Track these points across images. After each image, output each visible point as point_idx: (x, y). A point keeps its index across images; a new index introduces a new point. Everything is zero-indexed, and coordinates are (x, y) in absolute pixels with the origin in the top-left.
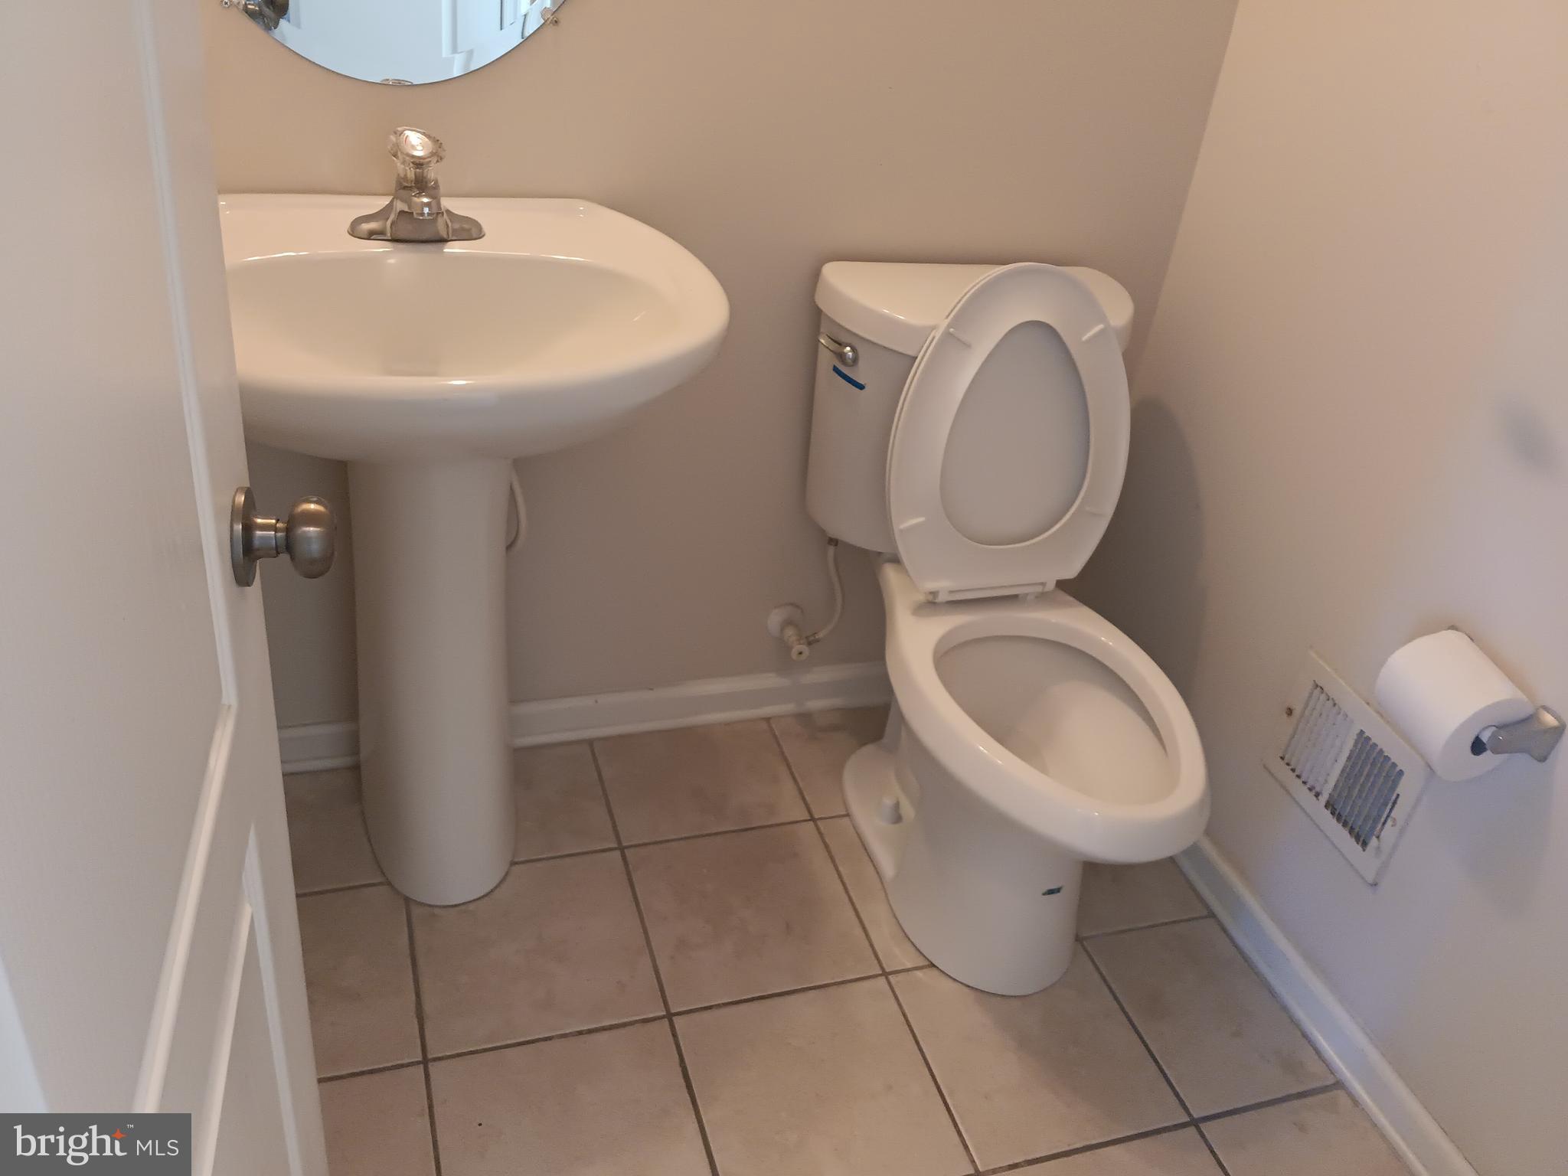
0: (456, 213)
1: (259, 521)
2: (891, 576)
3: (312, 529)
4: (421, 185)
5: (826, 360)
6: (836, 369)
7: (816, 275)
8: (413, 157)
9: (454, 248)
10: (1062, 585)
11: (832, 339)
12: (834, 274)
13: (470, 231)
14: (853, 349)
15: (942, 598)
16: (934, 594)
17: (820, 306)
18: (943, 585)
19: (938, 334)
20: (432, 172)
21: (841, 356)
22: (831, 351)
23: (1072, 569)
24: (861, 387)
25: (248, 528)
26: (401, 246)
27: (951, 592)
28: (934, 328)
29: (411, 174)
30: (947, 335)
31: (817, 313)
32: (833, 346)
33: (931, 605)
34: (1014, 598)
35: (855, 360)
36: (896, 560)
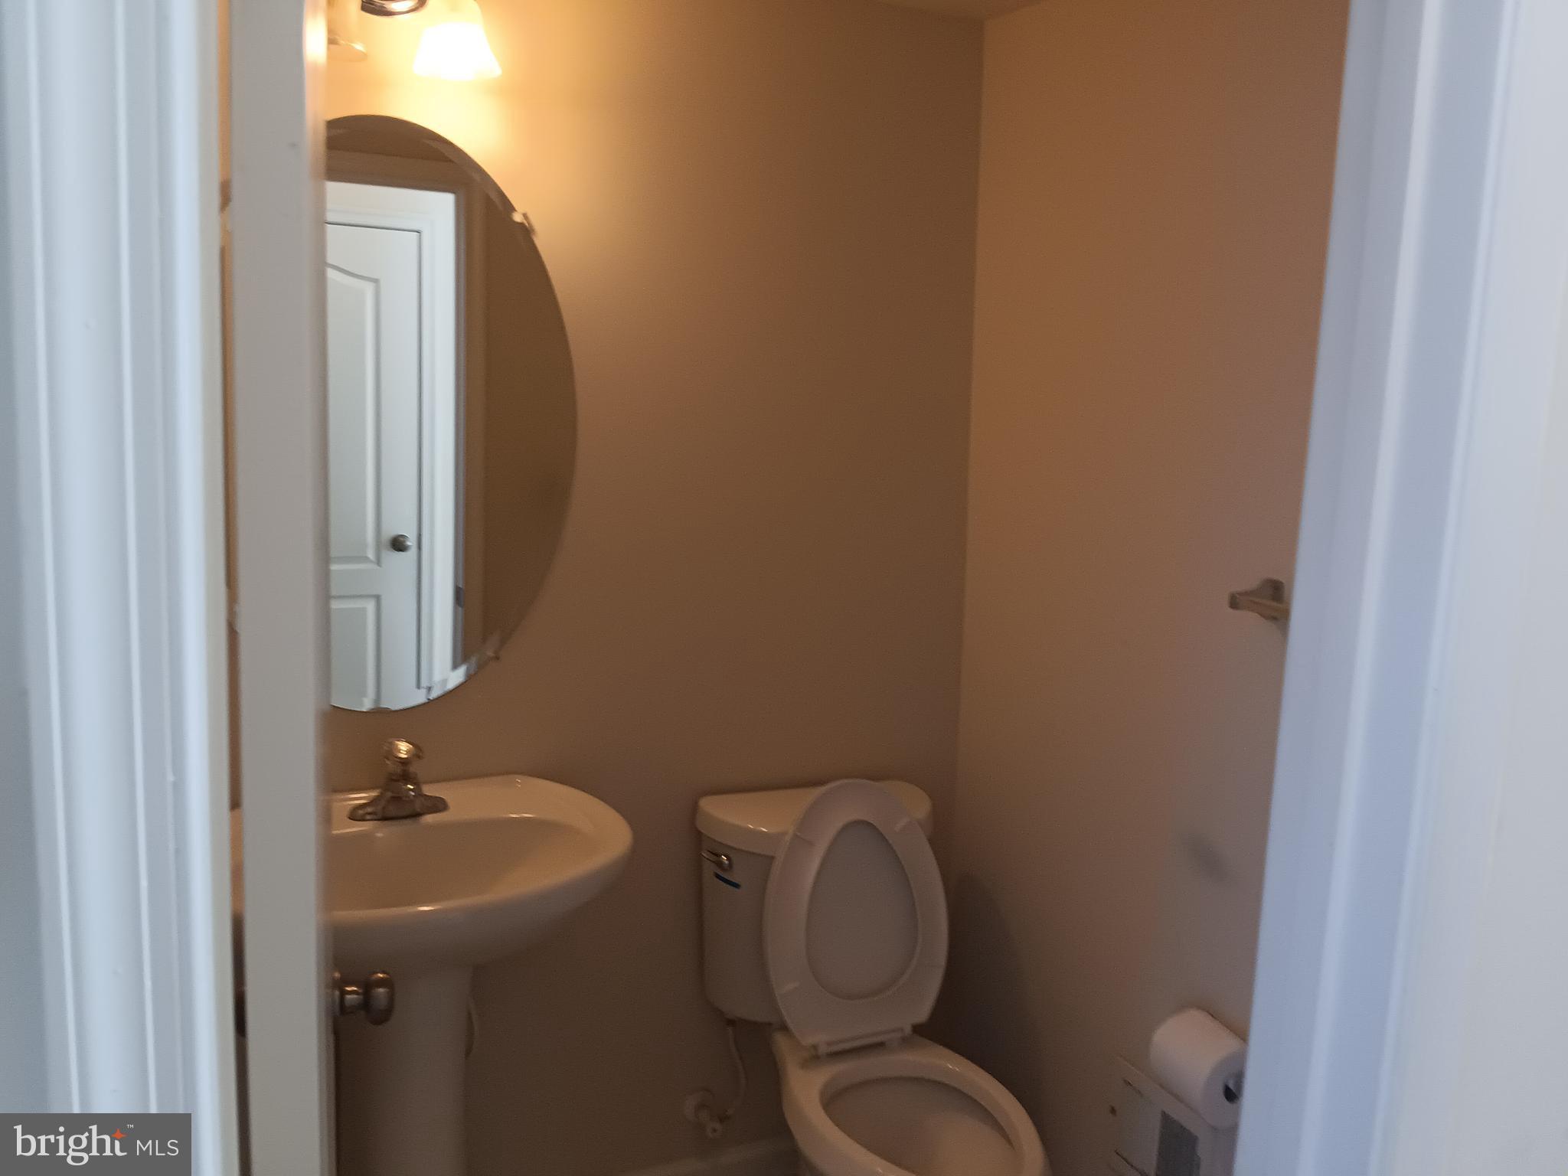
0: (429, 794)
1: (348, 989)
2: (780, 1041)
3: (381, 990)
4: (407, 777)
5: (709, 869)
6: (718, 876)
7: (695, 809)
8: (400, 758)
9: (429, 818)
10: (919, 1030)
11: (711, 853)
12: (708, 805)
13: (439, 805)
14: (729, 859)
15: (823, 1050)
16: (815, 1047)
17: (700, 829)
18: (820, 1038)
19: (788, 838)
20: (412, 769)
21: (720, 864)
22: (714, 862)
23: (922, 1013)
24: (736, 886)
25: (343, 993)
26: (386, 822)
27: (829, 1044)
28: (784, 834)
29: (399, 770)
30: (795, 836)
31: (698, 836)
32: (713, 858)
33: (814, 1058)
34: (881, 1045)
35: (731, 865)
36: (784, 1028)
